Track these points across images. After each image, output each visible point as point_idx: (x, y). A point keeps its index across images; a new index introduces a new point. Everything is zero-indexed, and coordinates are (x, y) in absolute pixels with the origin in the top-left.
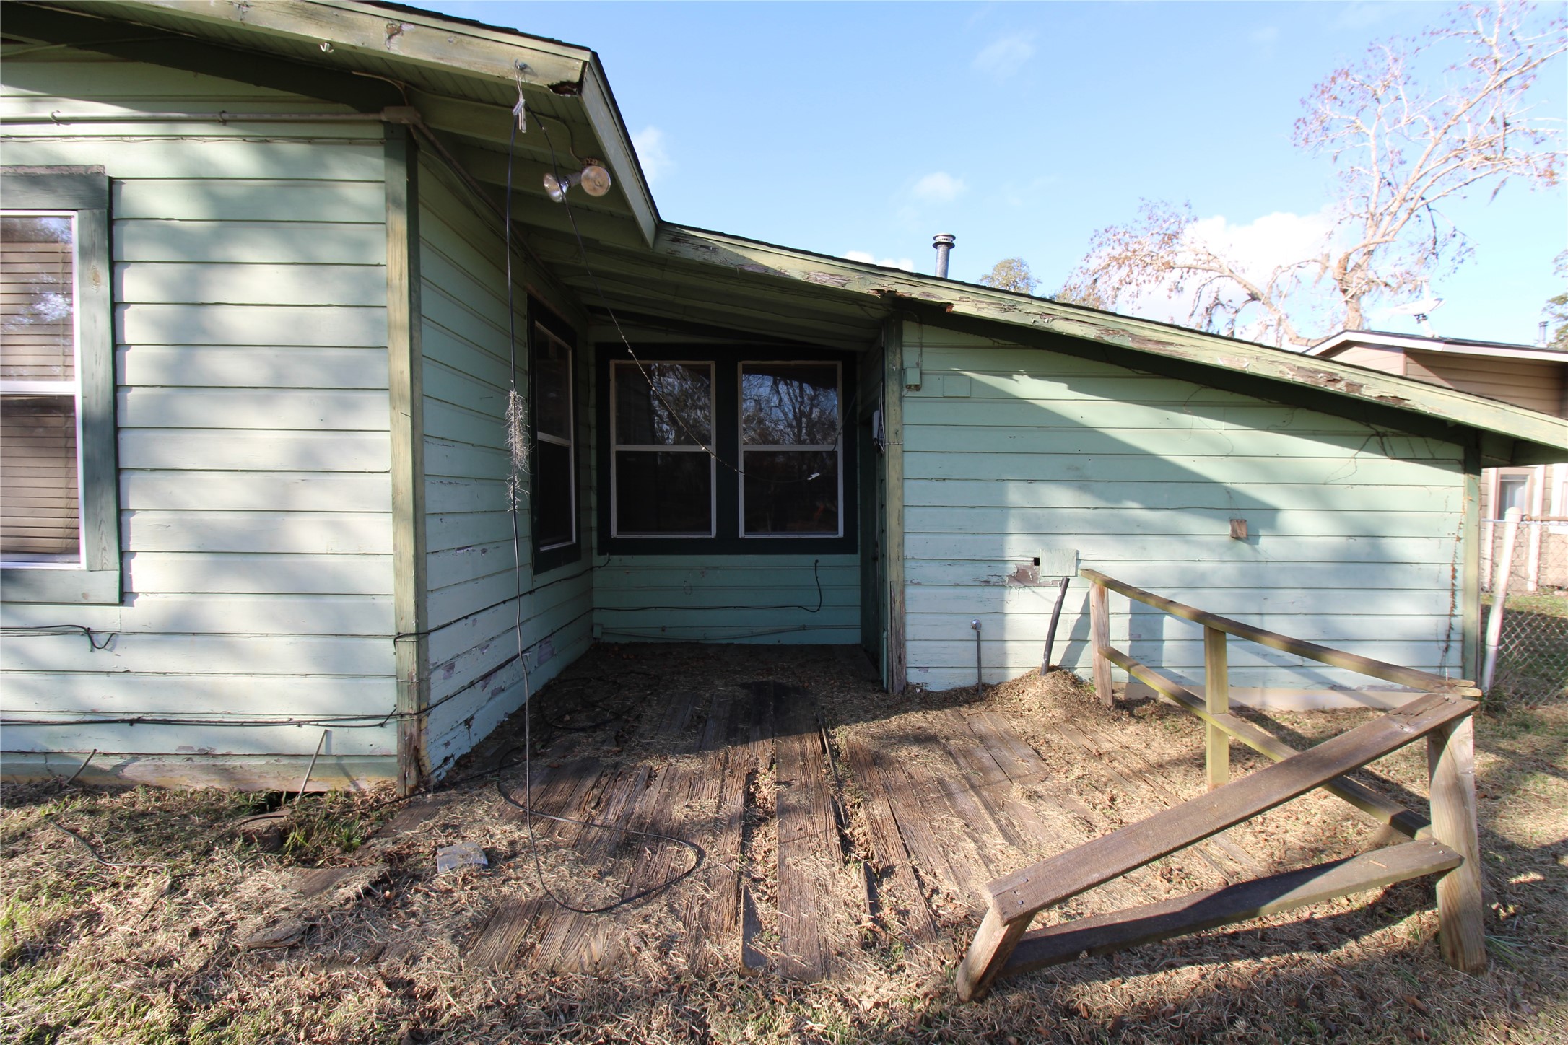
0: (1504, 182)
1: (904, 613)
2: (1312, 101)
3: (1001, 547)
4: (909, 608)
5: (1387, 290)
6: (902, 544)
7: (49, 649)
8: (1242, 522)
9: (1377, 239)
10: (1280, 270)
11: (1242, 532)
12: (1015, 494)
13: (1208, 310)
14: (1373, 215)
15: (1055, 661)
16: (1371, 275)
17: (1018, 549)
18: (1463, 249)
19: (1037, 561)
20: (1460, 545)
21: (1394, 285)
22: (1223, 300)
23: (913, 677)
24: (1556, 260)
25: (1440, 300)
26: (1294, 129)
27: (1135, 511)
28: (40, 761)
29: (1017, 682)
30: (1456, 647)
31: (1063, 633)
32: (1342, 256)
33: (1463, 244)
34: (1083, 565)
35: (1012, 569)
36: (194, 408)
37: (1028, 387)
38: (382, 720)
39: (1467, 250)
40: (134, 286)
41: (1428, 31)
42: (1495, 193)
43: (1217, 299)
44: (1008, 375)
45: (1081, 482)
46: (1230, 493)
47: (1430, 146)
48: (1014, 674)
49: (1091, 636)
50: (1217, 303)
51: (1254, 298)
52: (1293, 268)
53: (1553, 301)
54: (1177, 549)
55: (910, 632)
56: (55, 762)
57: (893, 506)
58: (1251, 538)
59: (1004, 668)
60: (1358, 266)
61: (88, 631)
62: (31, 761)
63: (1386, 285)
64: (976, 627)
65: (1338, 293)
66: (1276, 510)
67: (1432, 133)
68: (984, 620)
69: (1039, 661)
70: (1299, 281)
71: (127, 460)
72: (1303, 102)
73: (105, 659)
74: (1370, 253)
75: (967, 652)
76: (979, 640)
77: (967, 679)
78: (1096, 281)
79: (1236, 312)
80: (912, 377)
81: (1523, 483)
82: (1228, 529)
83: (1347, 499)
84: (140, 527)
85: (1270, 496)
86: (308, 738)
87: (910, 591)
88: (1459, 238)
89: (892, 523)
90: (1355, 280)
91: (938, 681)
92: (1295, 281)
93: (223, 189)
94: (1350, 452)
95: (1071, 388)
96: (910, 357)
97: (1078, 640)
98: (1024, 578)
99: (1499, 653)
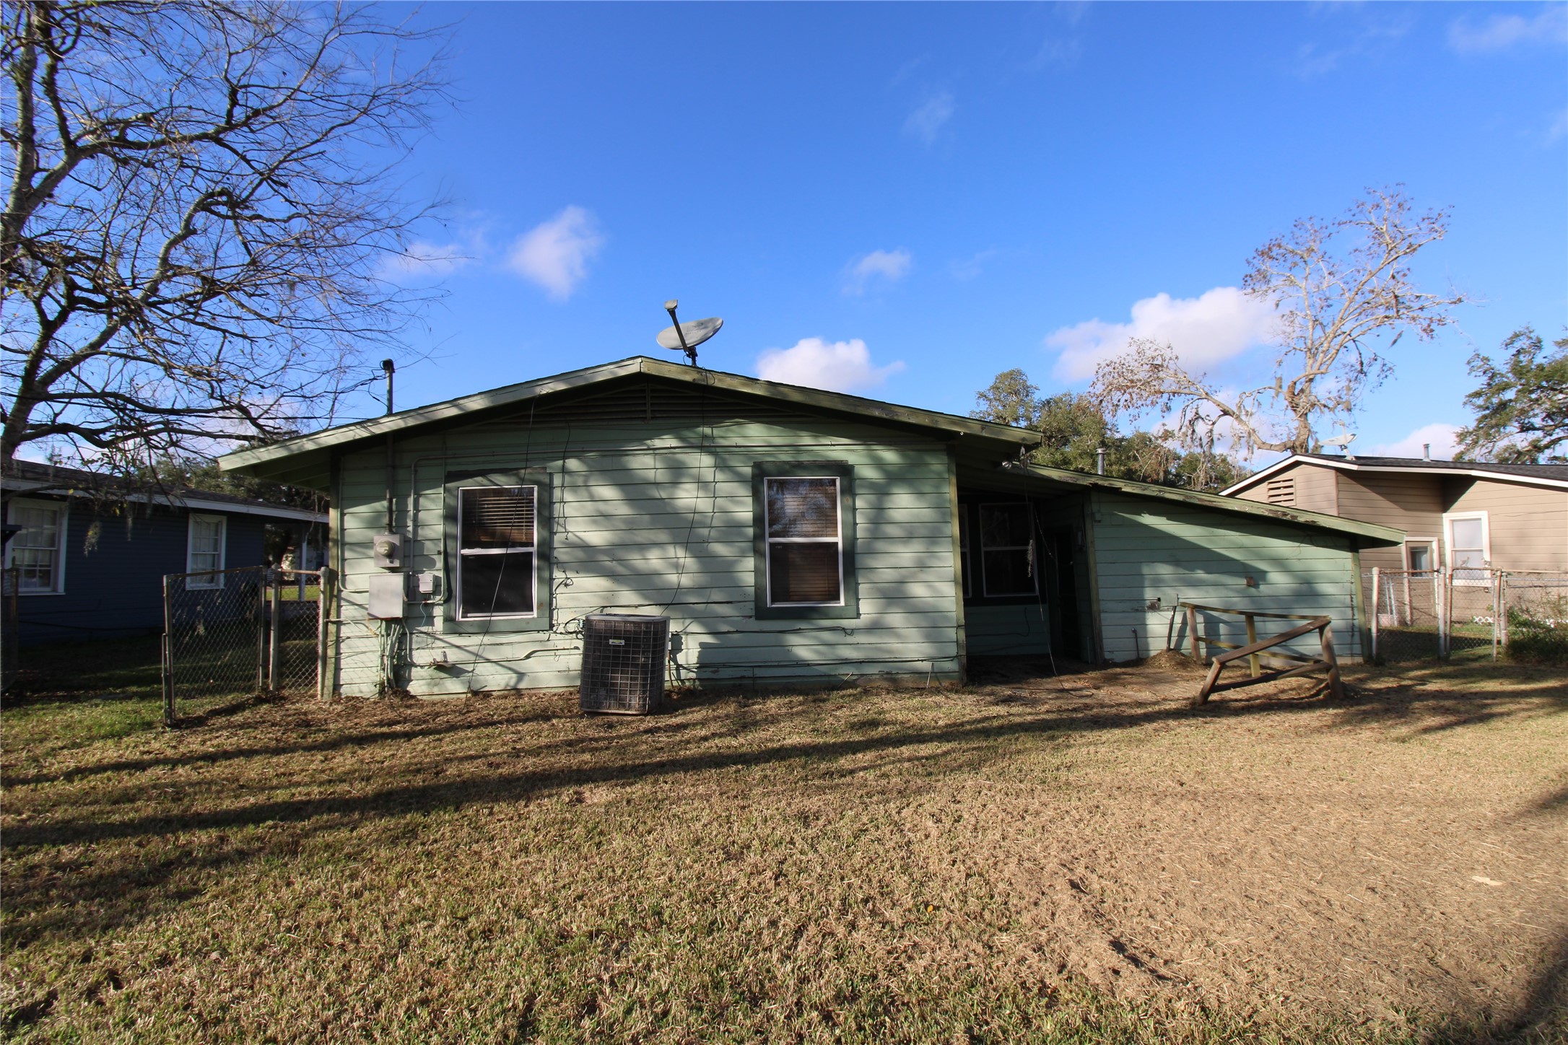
0: (1400, 335)
1: (1100, 626)
2: (1255, 261)
3: (1142, 594)
4: (1103, 623)
5: (1326, 409)
6: (1097, 594)
7: (827, 636)
8: (1251, 578)
9: (1315, 370)
10: (1244, 396)
11: (1252, 583)
12: (1146, 570)
13: (1192, 423)
14: (1310, 350)
15: (1172, 647)
16: (1312, 398)
17: (1150, 594)
18: (1385, 369)
19: (1159, 600)
20: (1353, 586)
21: (1330, 406)
22: (1202, 414)
23: (1107, 656)
24: (1469, 363)
25: (1354, 435)
26: (1243, 282)
27: (1201, 575)
28: (827, 679)
29: (1154, 657)
30: (1357, 634)
31: (1175, 634)
32: (1290, 383)
33: (1384, 365)
34: (1181, 600)
35: (1148, 603)
36: (880, 545)
37: (1148, 519)
38: (952, 658)
39: (1386, 370)
40: (860, 503)
41: (1336, 222)
42: (1395, 342)
43: (1197, 413)
44: (1139, 514)
45: (1175, 562)
46: (1244, 565)
47: (1347, 303)
48: (1153, 653)
49: (1188, 632)
50: (1198, 417)
51: (1226, 413)
52: (1255, 394)
53: (1470, 396)
54: (1223, 592)
55: (1104, 634)
56: (831, 679)
57: (1092, 576)
58: (1256, 586)
59: (1148, 651)
60: (1302, 391)
61: (844, 629)
62: (823, 679)
63: (1325, 406)
64: (1135, 631)
65: (1291, 413)
66: (1266, 572)
67: (1347, 295)
68: (1137, 628)
69: (1165, 646)
70: (1259, 404)
71: (858, 565)
72: (1248, 263)
73: (850, 639)
74: (1311, 380)
75: (1130, 643)
76: (1136, 638)
77: (1131, 656)
78: (1101, 401)
79: (1214, 424)
80: (1098, 517)
81: (1426, 552)
82: (1245, 582)
83: (1297, 566)
84: (863, 588)
85: (1262, 566)
86: (926, 666)
87: (1103, 615)
88: (1380, 361)
89: (1093, 584)
90: (1302, 401)
91: (1119, 657)
92: (1256, 403)
93: (890, 468)
94: (1297, 544)
95: (1168, 519)
96: (1095, 507)
97: (1182, 635)
98: (1154, 607)
99: (1378, 637)
